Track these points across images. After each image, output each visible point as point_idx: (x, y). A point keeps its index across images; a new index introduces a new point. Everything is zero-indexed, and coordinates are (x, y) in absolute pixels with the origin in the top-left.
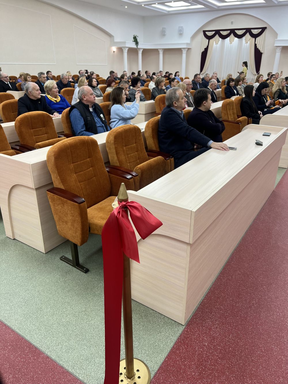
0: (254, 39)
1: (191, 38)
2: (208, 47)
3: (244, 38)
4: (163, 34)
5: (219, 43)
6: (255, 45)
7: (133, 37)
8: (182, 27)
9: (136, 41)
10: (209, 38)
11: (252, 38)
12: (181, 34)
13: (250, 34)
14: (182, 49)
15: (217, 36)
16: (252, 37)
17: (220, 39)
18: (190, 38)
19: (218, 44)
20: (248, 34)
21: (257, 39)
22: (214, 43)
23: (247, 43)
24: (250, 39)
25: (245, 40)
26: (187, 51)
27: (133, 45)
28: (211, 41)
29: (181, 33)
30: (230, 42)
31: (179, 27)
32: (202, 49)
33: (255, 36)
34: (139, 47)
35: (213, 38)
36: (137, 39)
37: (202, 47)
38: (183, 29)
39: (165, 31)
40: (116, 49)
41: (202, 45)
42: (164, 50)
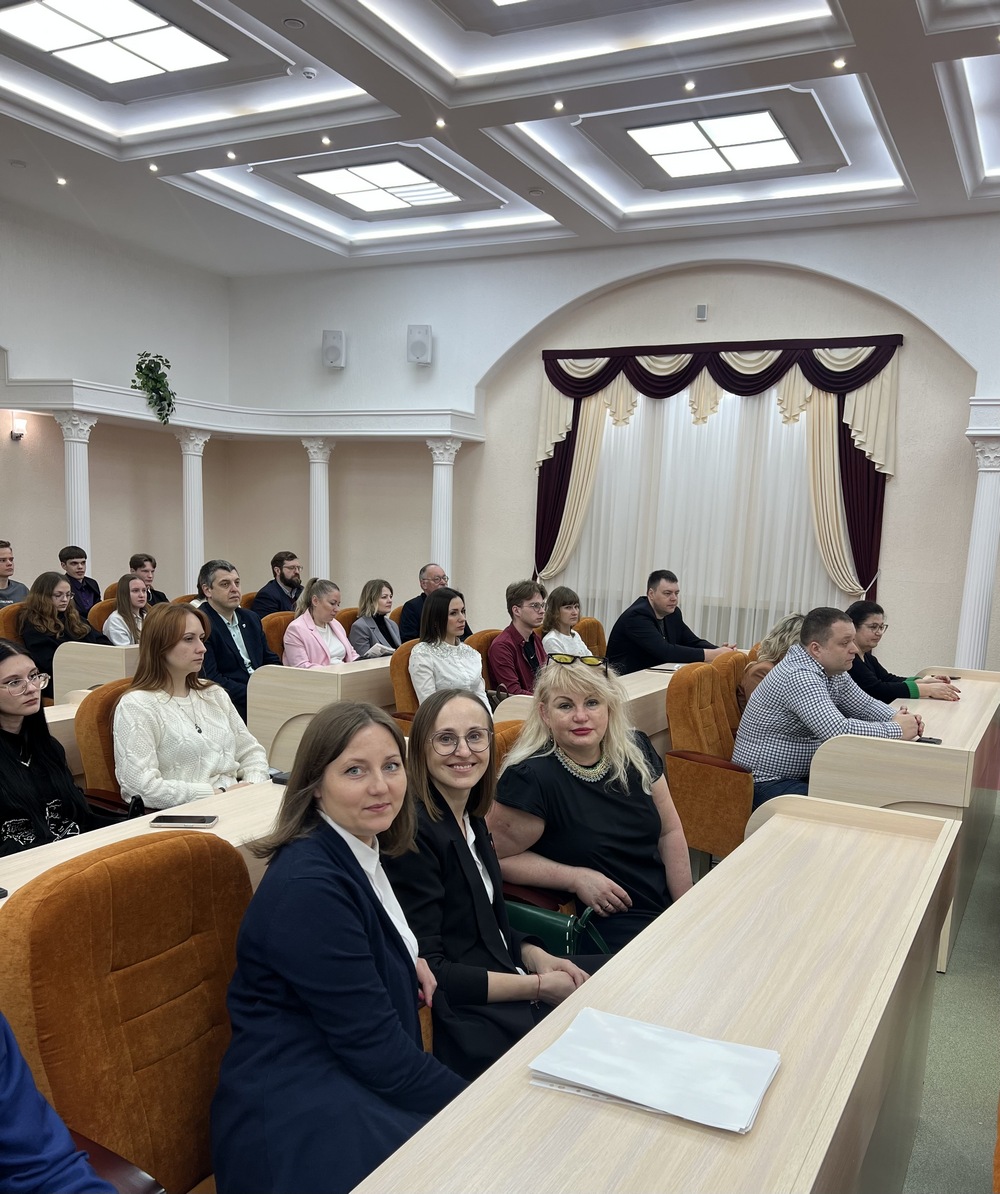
0: (833, 399)
1: (478, 387)
2: (572, 435)
3: (773, 394)
4: (331, 367)
5: (632, 418)
6: (844, 431)
8: (427, 329)
9: (151, 384)
11: (823, 394)
12: (423, 368)
13: (806, 374)
14: (430, 444)
15: (621, 382)
16: (819, 388)
17: (640, 398)
18: (474, 390)
19: (626, 421)
20: (795, 374)
21: (850, 398)
22: (609, 419)
23: (791, 418)
24: (808, 400)
25: (781, 402)
26: (460, 454)
27: (138, 408)
28: (590, 405)
29: (422, 359)
30: (695, 411)
31: (411, 329)
32: (540, 448)
33: (839, 385)
34: (176, 419)
35: (600, 394)
36: (164, 375)
37: (541, 436)
38: (434, 341)
39: (336, 351)
40: (25, 422)
41: (542, 428)
42: (333, 446)
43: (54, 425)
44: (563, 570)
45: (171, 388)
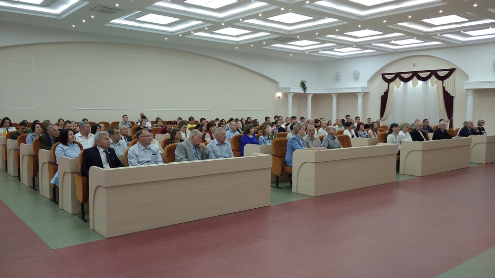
0: (441, 81)
1: (368, 81)
3: (429, 81)
4: (337, 79)
6: (444, 88)
7: (301, 82)
8: (357, 71)
9: (303, 86)
12: (356, 77)
13: (436, 77)
14: (357, 94)
16: (439, 79)
17: (402, 82)
19: (399, 87)
20: (433, 77)
21: (444, 81)
23: (433, 86)
24: (436, 82)
25: (431, 82)
26: (364, 96)
28: (391, 84)
30: (413, 85)
31: (354, 71)
32: (381, 93)
33: (442, 79)
34: (307, 92)
36: (305, 84)
37: (381, 91)
38: (359, 73)
39: (339, 76)
40: (281, 94)
41: (381, 89)
42: (337, 95)
44: (386, 118)
45: (306, 86)
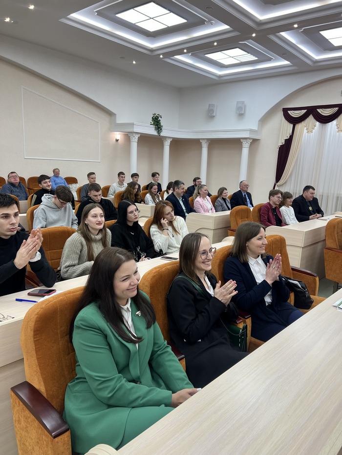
2: (291, 137)
5: (314, 130)
7: (152, 116)
8: (243, 102)
9: (156, 123)
10: (295, 121)
12: (241, 115)
14: (242, 140)
15: (311, 118)
17: (318, 123)
19: (311, 132)
22: (305, 131)
26: (251, 143)
27: (151, 131)
28: (299, 127)
29: (241, 112)
34: (162, 134)
35: (302, 123)
36: (160, 120)
37: (280, 137)
38: (245, 106)
39: (212, 111)
40: (120, 136)
41: (281, 135)
42: (210, 142)
43: (128, 137)
44: (285, 183)
45: (162, 124)
